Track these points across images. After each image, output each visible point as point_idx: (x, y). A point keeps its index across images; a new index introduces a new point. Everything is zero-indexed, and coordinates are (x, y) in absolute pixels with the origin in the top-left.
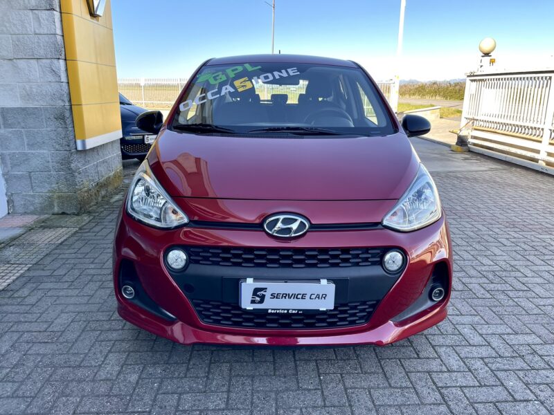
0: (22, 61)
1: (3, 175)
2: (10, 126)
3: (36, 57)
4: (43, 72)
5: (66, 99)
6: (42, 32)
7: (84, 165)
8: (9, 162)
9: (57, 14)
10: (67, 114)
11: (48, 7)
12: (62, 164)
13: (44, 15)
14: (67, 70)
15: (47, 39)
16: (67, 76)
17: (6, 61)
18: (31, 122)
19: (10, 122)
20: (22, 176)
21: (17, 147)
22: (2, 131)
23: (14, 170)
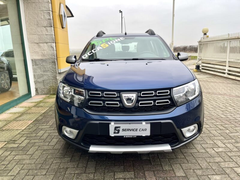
0: (41, 44)
1: (34, 82)
2: (37, 65)
3: (46, 42)
4: (48, 47)
5: (56, 56)
6: (48, 34)
8: (36, 77)
9: (53, 28)
10: (56, 61)
11: (50, 26)
12: (54, 77)
13: (49, 28)
14: (56, 46)
15: (50, 36)
16: (56, 48)
17: (36, 44)
18: (44, 64)
19: (37, 64)
20: (41, 82)
21: (39, 72)
22: (34, 67)
23: (38, 80)
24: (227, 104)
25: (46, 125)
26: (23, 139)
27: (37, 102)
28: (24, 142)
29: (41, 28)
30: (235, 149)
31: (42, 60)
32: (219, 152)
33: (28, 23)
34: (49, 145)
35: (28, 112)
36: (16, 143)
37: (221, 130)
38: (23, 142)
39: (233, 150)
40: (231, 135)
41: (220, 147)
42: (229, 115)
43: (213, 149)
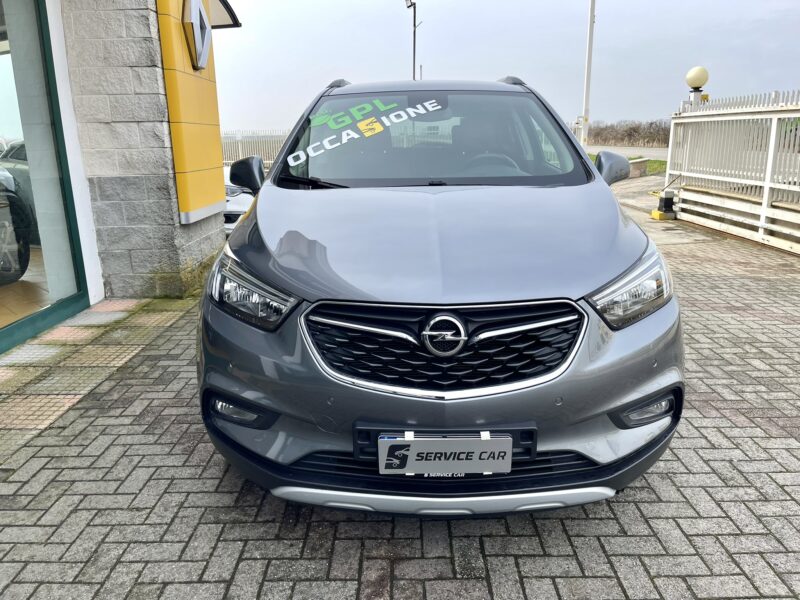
0: (121, 125)
1: (100, 254)
2: (108, 198)
3: (137, 119)
4: (145, 136)
5: (170, 167)
6: (143, 91)
7: (187, 241)
8: (106, 238)
9: (159, 71)
10: (171, 183)
11: (150, 64)
12: (164, 240)
13: (144, 72)
14: (170, 133)
15: (149, 100)
16: (171, 141)
17: (102, 125)
18: (131, 194)
19: (108, 193)
20: (122, 255)
21: (116, 222)
22: (99, 203)
23: (112, 247)
24: (747, 347)
25: (121, 416)
26: (37, 464)
27: (105, 326)
28: (38, 476)
29: (119, 69)
30: (755, 527)
31: (123, 179)
32: (697, 535)
33: (74, 53)
34: (120, 491)
35: (69, 363)
36: (11, 479)
37: (714, 447)
38: (34, 476)
39: (747, 530)
40: (746, 468)
41: (701, 517)
42: (750, 388)
43: (676, 522)
